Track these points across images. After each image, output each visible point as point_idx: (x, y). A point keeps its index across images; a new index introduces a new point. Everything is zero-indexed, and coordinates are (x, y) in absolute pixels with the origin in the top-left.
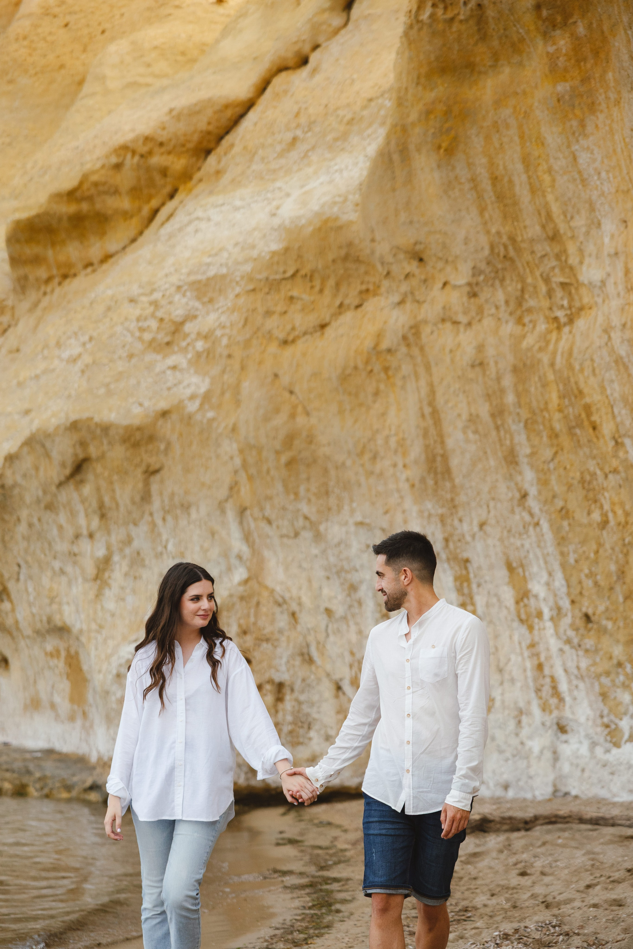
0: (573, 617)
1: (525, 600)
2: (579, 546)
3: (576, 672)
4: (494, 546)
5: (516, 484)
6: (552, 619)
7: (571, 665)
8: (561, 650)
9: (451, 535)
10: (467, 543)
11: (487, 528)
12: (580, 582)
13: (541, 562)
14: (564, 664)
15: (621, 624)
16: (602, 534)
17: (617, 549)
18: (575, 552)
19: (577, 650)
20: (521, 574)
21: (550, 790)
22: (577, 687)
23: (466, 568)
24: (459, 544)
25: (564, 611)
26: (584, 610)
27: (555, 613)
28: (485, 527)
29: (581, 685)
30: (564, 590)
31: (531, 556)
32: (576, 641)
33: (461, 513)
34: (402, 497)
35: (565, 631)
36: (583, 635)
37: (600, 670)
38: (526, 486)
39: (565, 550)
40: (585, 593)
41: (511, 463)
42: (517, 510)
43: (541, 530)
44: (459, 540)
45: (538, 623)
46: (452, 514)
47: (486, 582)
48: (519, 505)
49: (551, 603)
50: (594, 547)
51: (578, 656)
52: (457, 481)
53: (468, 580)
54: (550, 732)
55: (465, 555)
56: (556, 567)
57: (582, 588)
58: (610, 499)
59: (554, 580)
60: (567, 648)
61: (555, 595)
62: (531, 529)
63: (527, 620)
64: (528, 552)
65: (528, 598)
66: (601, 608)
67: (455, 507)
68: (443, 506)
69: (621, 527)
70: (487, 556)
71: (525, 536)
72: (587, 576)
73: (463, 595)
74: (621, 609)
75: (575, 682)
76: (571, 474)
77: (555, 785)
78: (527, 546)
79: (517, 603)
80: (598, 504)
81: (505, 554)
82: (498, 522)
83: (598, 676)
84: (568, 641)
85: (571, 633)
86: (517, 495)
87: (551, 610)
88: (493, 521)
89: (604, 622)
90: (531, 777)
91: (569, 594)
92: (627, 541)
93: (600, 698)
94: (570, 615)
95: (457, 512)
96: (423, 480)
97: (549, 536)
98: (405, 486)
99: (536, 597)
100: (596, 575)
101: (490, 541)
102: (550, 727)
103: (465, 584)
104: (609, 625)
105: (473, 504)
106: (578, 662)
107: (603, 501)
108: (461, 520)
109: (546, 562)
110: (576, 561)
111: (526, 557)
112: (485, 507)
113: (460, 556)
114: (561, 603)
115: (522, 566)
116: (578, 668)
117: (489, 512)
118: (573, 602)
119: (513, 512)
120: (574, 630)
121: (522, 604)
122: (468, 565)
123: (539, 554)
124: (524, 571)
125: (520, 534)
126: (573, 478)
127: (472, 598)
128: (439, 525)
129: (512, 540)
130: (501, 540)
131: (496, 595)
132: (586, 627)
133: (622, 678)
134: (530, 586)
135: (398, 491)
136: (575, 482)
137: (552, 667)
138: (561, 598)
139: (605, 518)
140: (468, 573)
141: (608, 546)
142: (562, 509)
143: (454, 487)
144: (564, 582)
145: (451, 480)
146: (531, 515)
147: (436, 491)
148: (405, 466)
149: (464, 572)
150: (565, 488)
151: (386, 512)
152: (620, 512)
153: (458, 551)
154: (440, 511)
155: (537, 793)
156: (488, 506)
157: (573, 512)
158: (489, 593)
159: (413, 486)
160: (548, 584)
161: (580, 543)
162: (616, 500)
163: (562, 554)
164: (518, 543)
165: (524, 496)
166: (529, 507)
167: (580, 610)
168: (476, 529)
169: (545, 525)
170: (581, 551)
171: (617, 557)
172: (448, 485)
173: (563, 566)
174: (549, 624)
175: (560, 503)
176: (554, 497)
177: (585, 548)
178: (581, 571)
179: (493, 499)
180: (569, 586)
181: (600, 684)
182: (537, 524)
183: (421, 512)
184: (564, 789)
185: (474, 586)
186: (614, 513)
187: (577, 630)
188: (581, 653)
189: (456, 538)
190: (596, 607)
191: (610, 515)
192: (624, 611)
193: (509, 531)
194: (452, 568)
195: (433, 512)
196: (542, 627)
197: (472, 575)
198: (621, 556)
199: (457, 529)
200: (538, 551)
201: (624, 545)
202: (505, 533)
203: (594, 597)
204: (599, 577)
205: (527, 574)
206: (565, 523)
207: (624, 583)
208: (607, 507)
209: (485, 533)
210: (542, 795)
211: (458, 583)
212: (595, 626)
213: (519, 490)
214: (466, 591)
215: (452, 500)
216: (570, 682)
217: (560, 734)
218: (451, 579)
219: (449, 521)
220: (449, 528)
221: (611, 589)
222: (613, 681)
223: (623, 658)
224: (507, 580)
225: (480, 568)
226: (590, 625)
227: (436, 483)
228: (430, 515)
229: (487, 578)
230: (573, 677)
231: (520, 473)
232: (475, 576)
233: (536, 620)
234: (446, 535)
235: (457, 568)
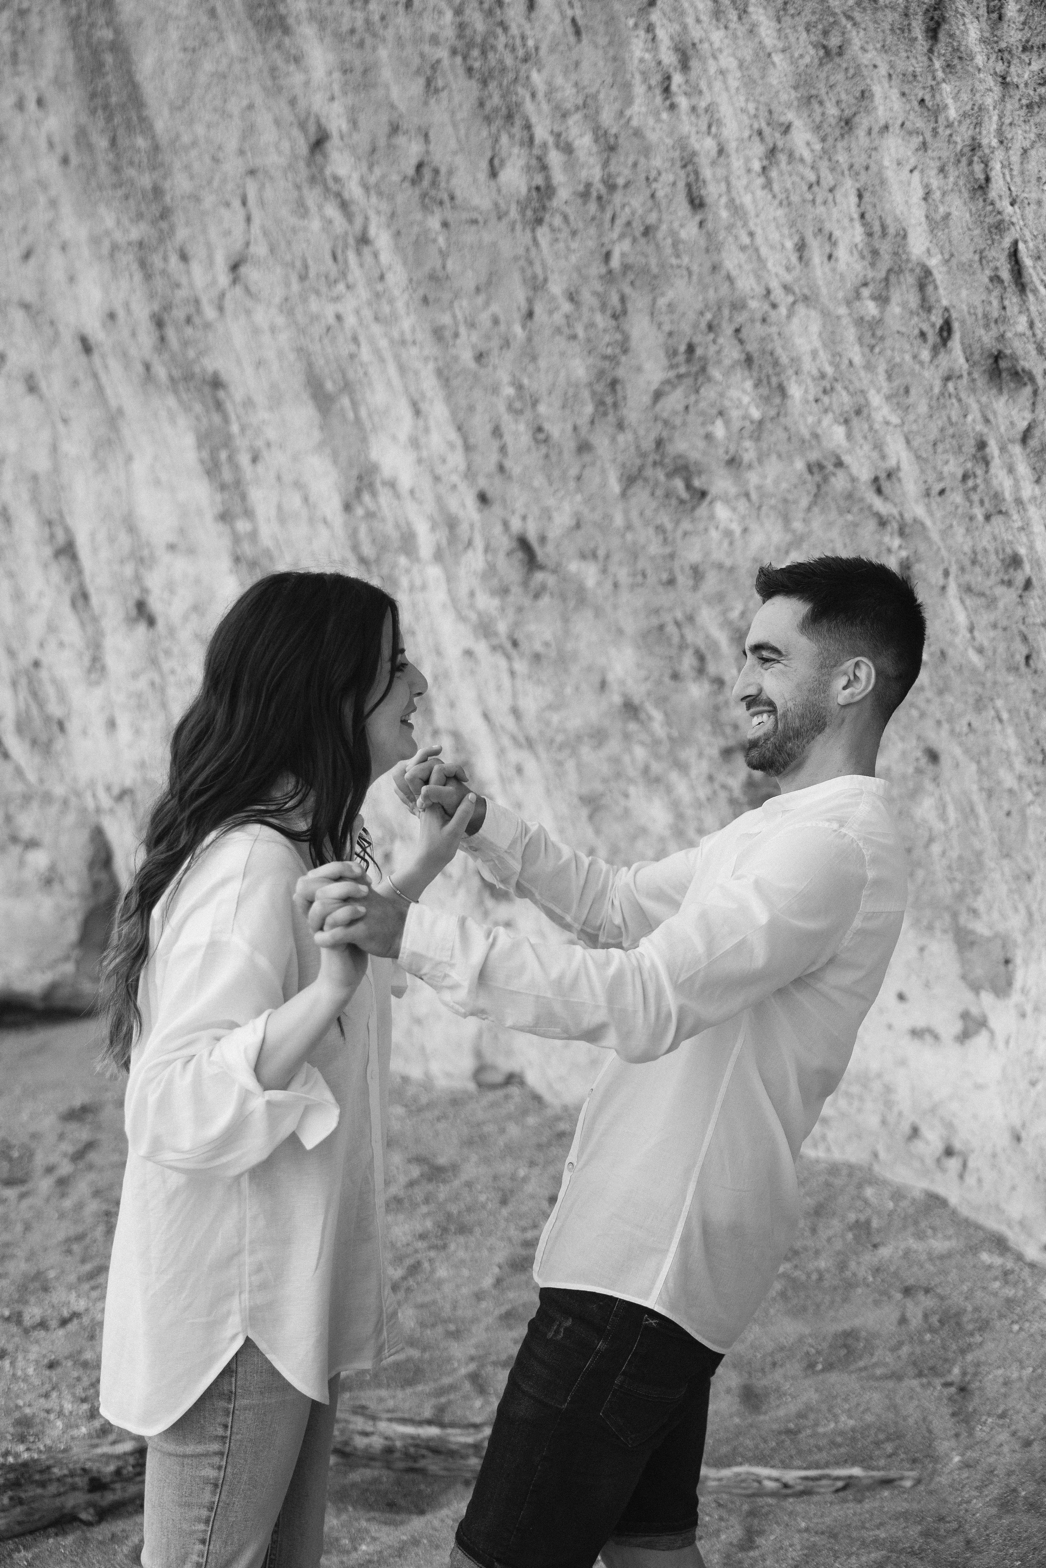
0: (487, 549)
1: (367, 498)
2: (480, 300)
3: (510, 723)
4: (273, 330)
5: (293, 102)
6: (438, 556)
7: (499, 705)
8: (469, 653)
9: (167, 307)
10: (207, 326)
11: (250, 273)
12: (497, 432)
13: (392, 370)
14: (480, 699)
15: (623, 575)
16: (535, 240)
17: (586, 297)
18: (472, 325)
19: (509, 657)
20: (351, 415)
21: (467, 1064)
22: (519, 770)
23: (219, 406)
24: (189, 331)
25: (463, 529)
26: (516, 524)
27: (442, 535)
28: (243, 270)
29: (531, 767)
30: (457, 459)
31: (365, 354)
32: (502, 627)
33: (182, 233)
34: (53, 203)
35: (472, 594)
36: (520, 610)
37: (575, 723)
38: (318, 102)
39: (446, 319)
40: (515, 468)
41: (269, 28)
42: (312, 197)
43: (376, 255)
44: (189, 320)
45: (408, 571)
46: (161, 240)
47: (268, 445)
48: (313, 180)
49: (430, 506)
50: (520, 295)
51: (512, 673)
52: (159, 126)
53: (227, 441)
54: (462, 894)
55: (211, 364)
56: (429, 383)
57: (503, 449)
58: (549, 95)
59: (427, 430)
60: (481, 648)
61: (437, 479)
62: (352, 256)
63: (378, 560)
64: (355, 339)
65: (374, 494)
66: (562, 519)
67: (165, 214)
68: (140, 216)
69: (593, 207)
70: (260, 364)
71: (341, 287)
72: (510, 408)
73: (223, 487)
74: (619, 521)
75: (514, 755)
76: (429, 27)
77: (478, 1054)
78: (351, 320)
79: (348, 507)
80: (517, 130)
81: (300, 350)
82: (272, 250)
83: (572, 745)
84: (485, 629)
85: (486, 602)
86: (303, 148)
87: (433, 528)
88: (260, 249)
89: (573, 566)
90: (418, 1021)
91: (470, 474)
92: (615, 262)
93: (584, 812)
94: (479, 543)
95: (172, 229)
96: (82, 137)
97: (397, 277)
98: (49, 165)
99: (392, 485)
100: (535, 403)
101: (261, 316)
102: (459, 883)
103: (223, 455)
104: (590, 574)
105: (209, 201)
106: (515, 695)
107: (529, 107)
108: (184, 257)
109: (402, 369)
110: (480, 357)
111: (352, 356)
112: (236, 203)
113: (197, 369)
114: (453, 505)
115: (347, 387)
116: (516, 712)
117: (248, 219)
118: (483, 499)
119: (301, 209)
120: (494, 593)
121: (360, 511)
122: (221, 394)
123: (383, 343)
124: (355, 405)
125: (332, 283)
126: (434, 40)
127: (244, 497)
128: (138, 277)
129: (314, 305)
130: (287, 307)
131: (298, 485)
132: (525, 584)
133: (640, 753)
134: (374, 454)
135: (43, 184)
136: (443, 53)
137: (452, 705)
138: (454, 487)
139: (539, 180)
140: (226, 420)
141: (556, 288)
142: (420, 166)
143: (156, 148)
144: (453, 436)
145: (145, 125)
146: (344, 206)
147: (116, 169)
148: (40, 102)
149: (217, 419)
150: (417, 87)
151: (27, 255)
152: (584, 143)
153: (191, 354)
154: (135, 233)
155: (435, 1068)
156: (244, 203)
157: (450, 173)
158: (279, 478)
159: (65, 161)
160: (415, 443)
161: (478, 290)
162: (568, 95)
163: (438, 333)
164: (330, 311)
165: (319, 143)
166: (337, 179)
167: (506, 525)
168: (223, 279)
169: (382, 239)
170: (484, 318)
171: (591, 325)
172: (141, 142)
173: (444, 376)
174: (434, 572)
175: (413, 150)
176: (395, 129)
177: (495, 308)
178: (495, 390)
179: (252, 172)
180: (468, 448)
181: (579, 767)
182: (364, 240)
183: (95, 240)
184: (505, 1065)
185: (244, 459)
186: (568, 149)
187: (504, 591)
188: (521, 666)
189: (179, 314)
190: (547, 514)
191: (555, 158)
192: (629, 527)
193: (303, 278)
194: (187, 409)
195: (118, 236)
196: (418, 582)
197: (235, 428)
198: (601, 321)
199: (178, 286)
200: (377, 329)
201: (609, 277)
202: (295, 287)
203: (539, 481)
204: (542, 409)
205: (363, 413)
206: (434, 223)
207: (620, 426)
208: (541, 133)
209: (247, 290)
210: (448, 1075)
211: (205, 454)
212: (551, 580)
213: (302, 126)
214: (227, 475)
215: (157, 191)
216: (501, 753)
217: (490, 903)
218: (189, 440)
219: (156, 260)
220: (159, 283)
221: (584, 447)
222: (615, 760)
223: (638, 692)
224: (317, 435)
225: (249, 403)
226: (539, 577)
227: (113, 142)
228: (115, 248)
229: (271, 433)
230: (506, 741)
231: (298, 60)
232: (243, 429)
233: (403, 560)
234: (156, 307)
235: (198, 408)
